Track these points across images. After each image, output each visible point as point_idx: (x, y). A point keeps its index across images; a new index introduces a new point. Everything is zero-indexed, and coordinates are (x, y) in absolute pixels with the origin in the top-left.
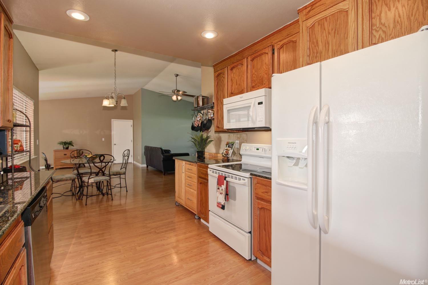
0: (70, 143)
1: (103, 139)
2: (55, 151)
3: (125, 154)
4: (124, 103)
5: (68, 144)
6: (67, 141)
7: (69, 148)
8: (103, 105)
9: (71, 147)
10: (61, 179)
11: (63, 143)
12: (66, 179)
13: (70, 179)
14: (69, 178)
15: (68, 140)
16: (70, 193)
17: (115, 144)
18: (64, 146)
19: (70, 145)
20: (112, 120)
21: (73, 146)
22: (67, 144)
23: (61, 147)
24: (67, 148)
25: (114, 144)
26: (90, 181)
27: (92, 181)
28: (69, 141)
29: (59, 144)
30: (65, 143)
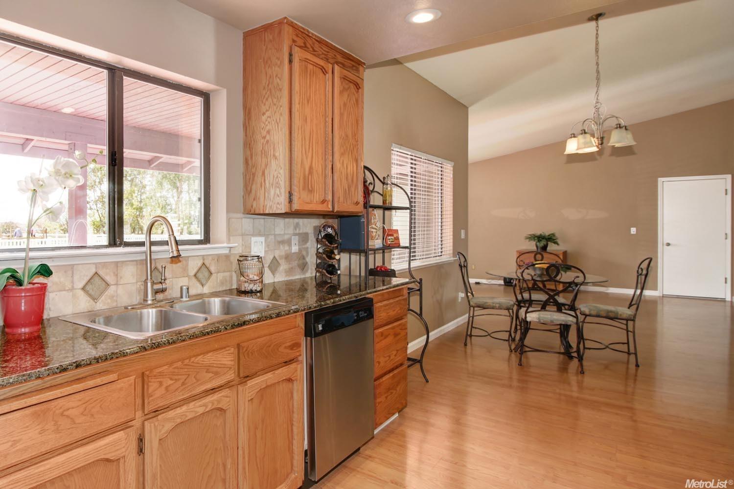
0: (551, 239)
1: (633, 230)
2: (521, 254)
3: (642, 270)
4: (618, 140)
5: (546, 239)
6: (543, 233)
7: (548, 249)
8: (565, 153)
9: (551, 247)
10: (483, 303)
11: (536, 236)
12: (491, 304)
13: (499, 307)
14: (498, 305)
15: (547, 232)
16: (506, 336)
17: (668, 244)
18: (538, 244)
19: (549, 243)
20: (660, 180)
21: (558, 244)
22: (543, 239)
23: (532, 246)
24: (544, 248)
25: (665, 242)
26: (530, 317)
27: (534, 318)
28: (547, 234)
29: (528, 240)
30: (540, 238)
